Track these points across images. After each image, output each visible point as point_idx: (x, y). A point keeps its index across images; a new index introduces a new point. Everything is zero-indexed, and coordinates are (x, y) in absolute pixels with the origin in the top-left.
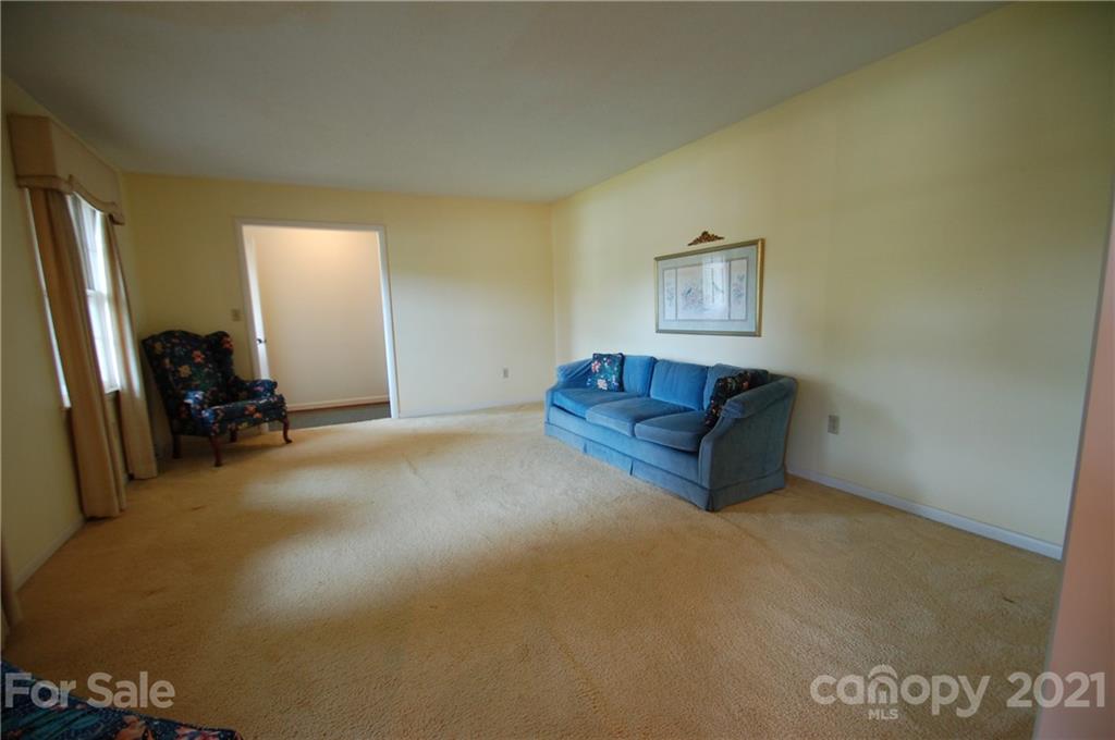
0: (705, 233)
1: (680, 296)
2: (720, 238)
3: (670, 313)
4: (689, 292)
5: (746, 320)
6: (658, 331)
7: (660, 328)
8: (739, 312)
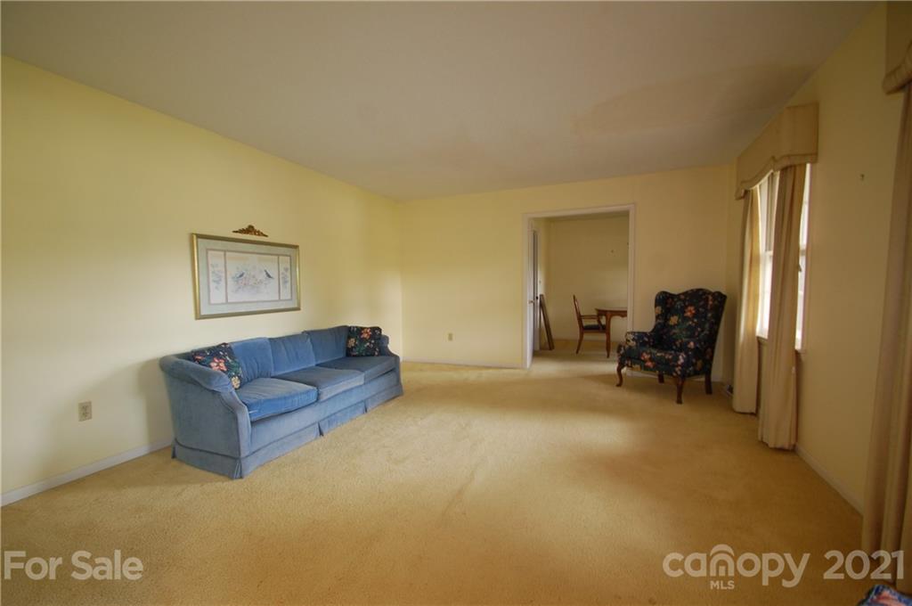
0: (251, 227)
1: (229, 280)
2: (266, 236)
3: (218, 296)
4: (241, 276)
5: (291, 299)
6: (199, 317)
7: (204, 312)
8: (286, 294)
